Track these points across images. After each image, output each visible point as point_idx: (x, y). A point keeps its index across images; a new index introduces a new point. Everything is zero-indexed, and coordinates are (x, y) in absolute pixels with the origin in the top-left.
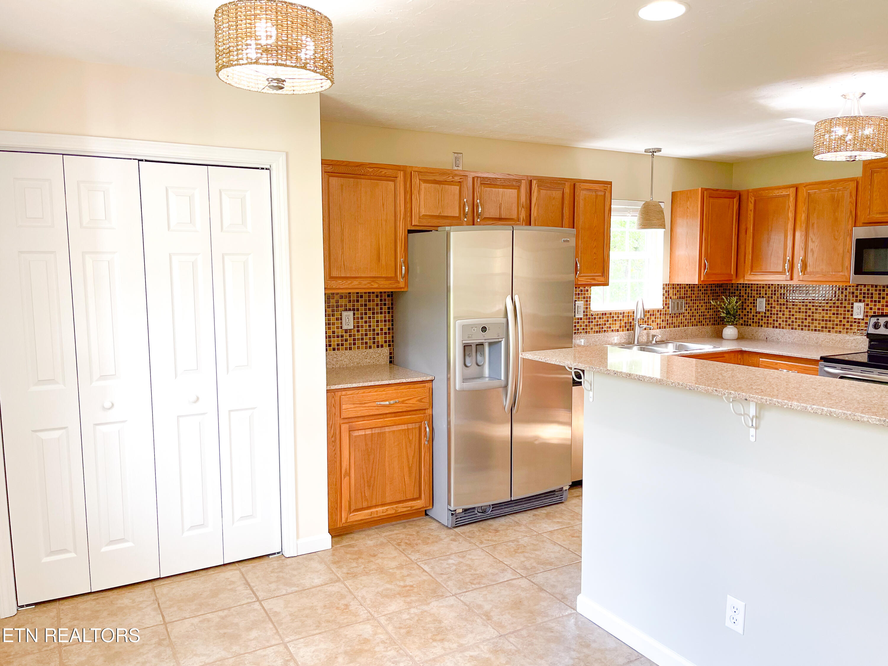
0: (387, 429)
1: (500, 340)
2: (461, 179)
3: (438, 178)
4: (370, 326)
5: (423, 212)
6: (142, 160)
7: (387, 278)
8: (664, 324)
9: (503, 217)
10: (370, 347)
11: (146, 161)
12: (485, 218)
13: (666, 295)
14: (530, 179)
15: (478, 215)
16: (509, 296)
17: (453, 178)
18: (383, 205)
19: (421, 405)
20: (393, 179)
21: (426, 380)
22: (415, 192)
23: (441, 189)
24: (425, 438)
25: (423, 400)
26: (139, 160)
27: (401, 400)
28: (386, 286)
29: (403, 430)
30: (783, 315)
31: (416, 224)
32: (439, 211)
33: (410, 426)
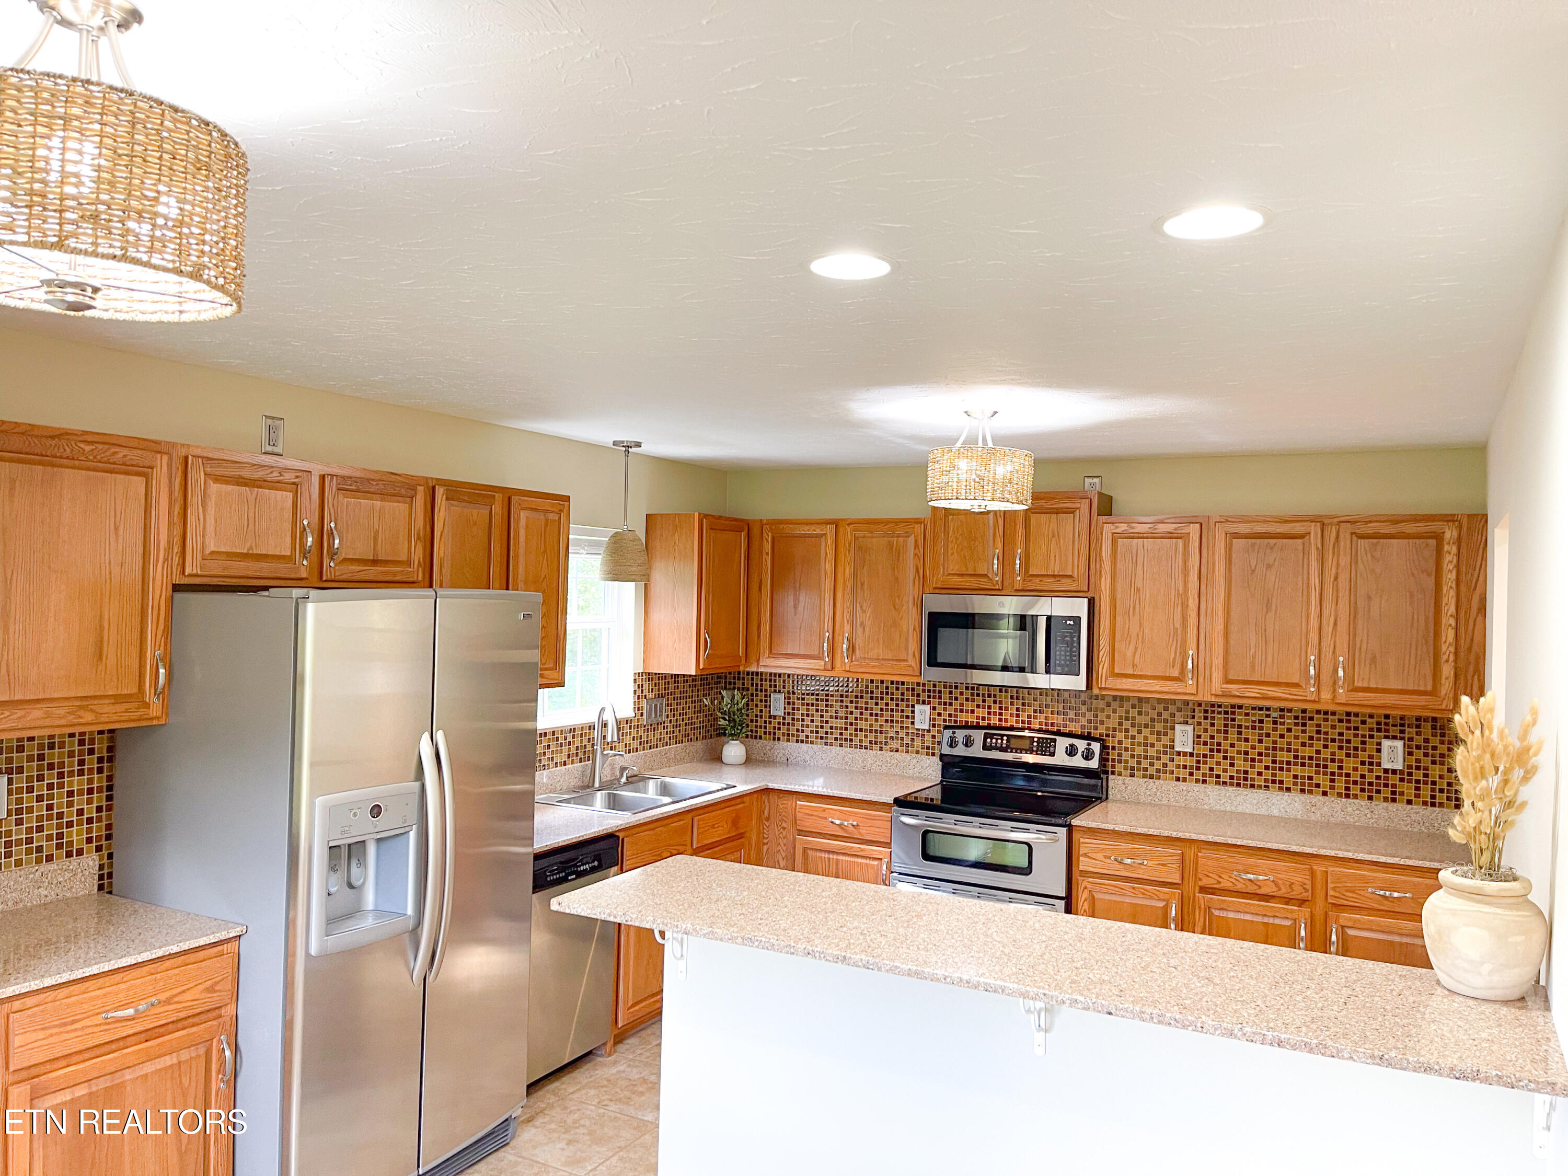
0: (128, 1075)
1: (407, 829)
2: (297, 477)
3: (248, 474)
4: (48, 808)
5: (212, 546)
7: (118, 699)
8: (635, 744)
9: (380, 558)
10: (50, 858)
12: (345, 560)
13: (639, 692)
14: (430, 484)
15: (333, 554)
16: (427, 733)
17: (281, 475)
18: (116, 529)
19: (213, 999)
20: (145, 472)
21: (227, 937)
22: (194, 500)
23: (254, 496)
24: (220, 1076)
25: (217, 988)
27: (163, 996)
28: (115, 718)
29: (166, 1069)
30: (812, 721)
31: (195, 572)
32: (248, 544)
33: (185, 1055)
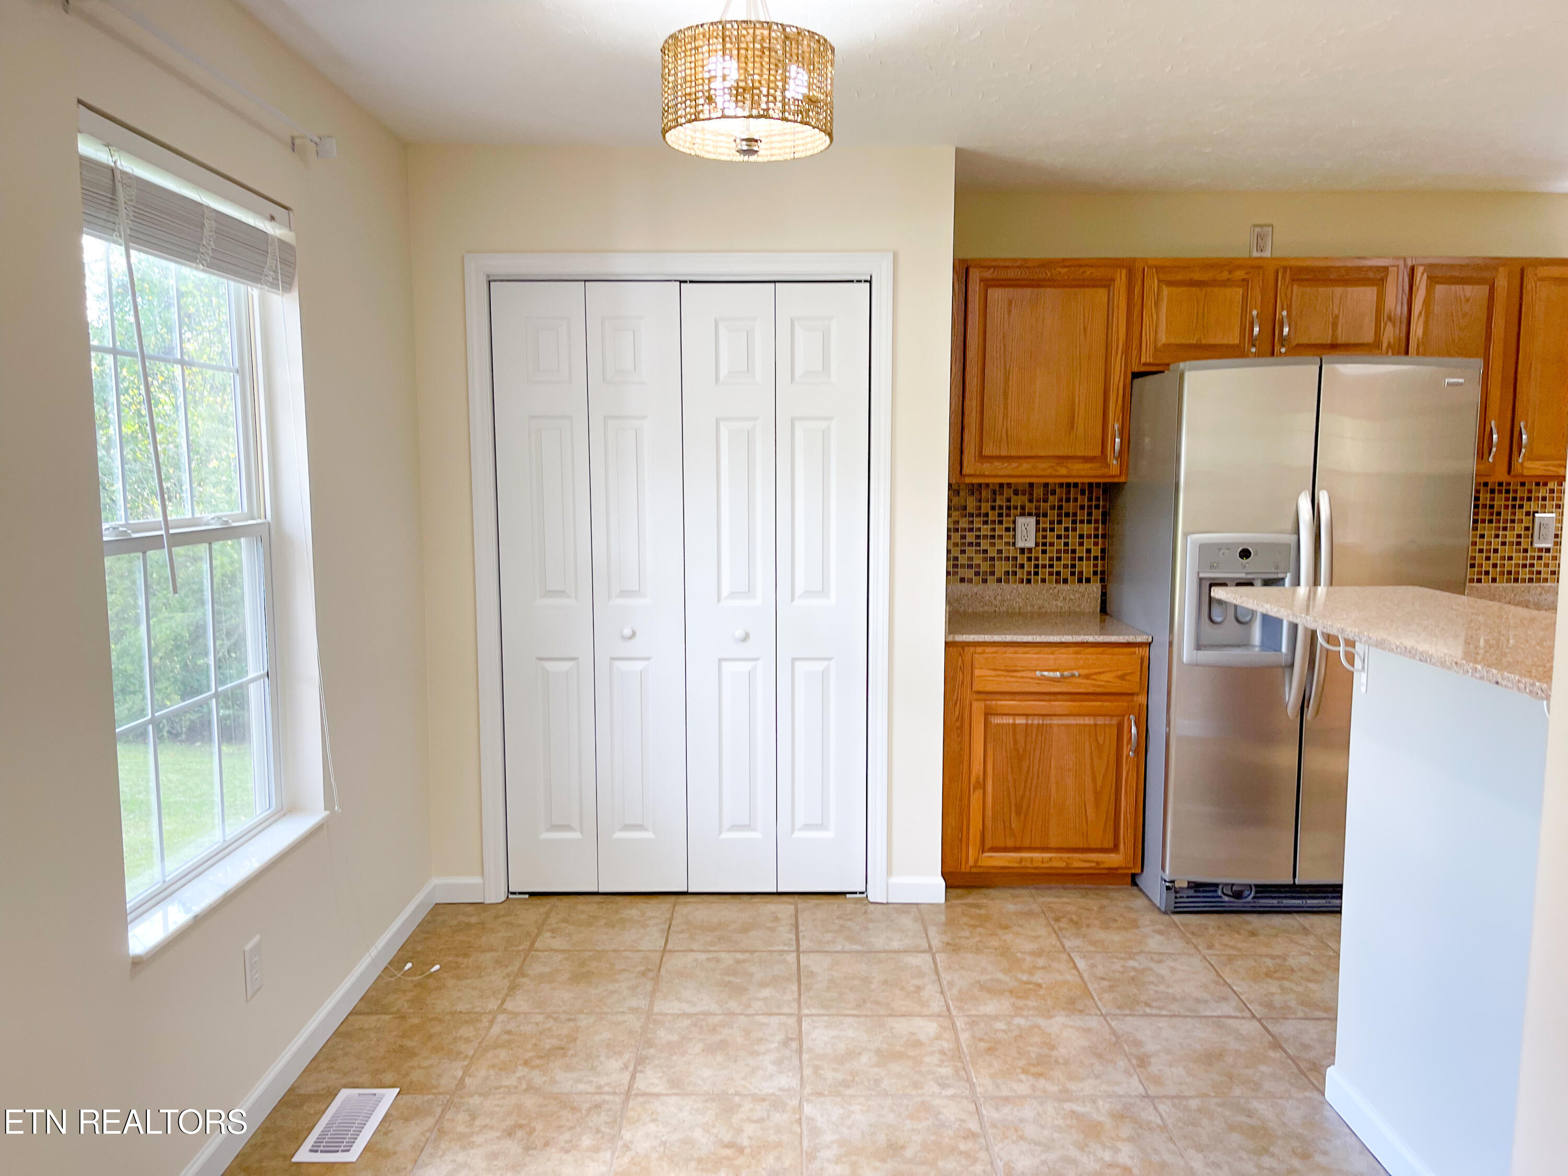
0: (1055, 721)
1: (1280, 576)
2: (1245, 273)
3: (1197, 276)
4: (1066, 544)
5: (1163, 339)
6: (685, 282)
7: (1086, 459)
9: (1339, 341)
10: (1065, 581)
11: (691, 282)
12: (1298, 345)
14: (1409, 264)
15: (1283, 341)
16: (1307, 489)
17: (1231, 274)
18: (1085, 329)
19: (1123, 686)
20: (1107, 284)
21: (1134, 641)
22: (1149, 303)
23: (1204, 296)
24: (1129, 746)
25: (1128, 678)
26: (681, 282)
27: (1084, 672)
28: (1083, 473)
29: (1085, 725)
31: (1148, 360)
32: (1197, 336)
33: (1100, 721)
